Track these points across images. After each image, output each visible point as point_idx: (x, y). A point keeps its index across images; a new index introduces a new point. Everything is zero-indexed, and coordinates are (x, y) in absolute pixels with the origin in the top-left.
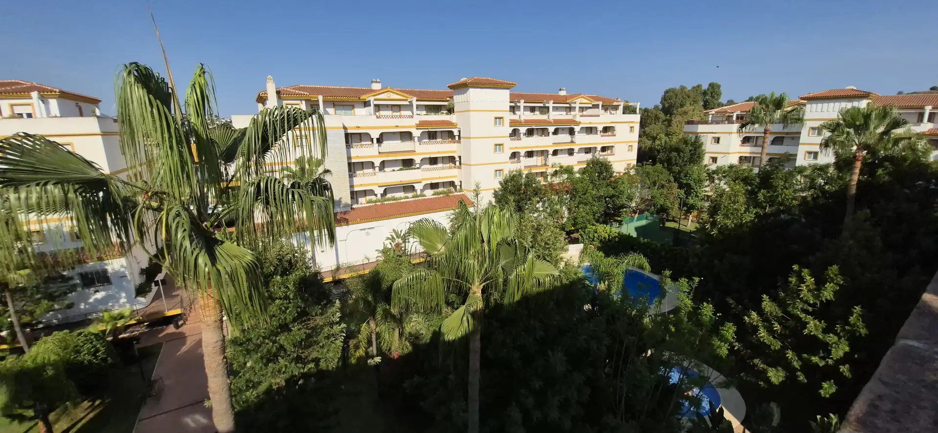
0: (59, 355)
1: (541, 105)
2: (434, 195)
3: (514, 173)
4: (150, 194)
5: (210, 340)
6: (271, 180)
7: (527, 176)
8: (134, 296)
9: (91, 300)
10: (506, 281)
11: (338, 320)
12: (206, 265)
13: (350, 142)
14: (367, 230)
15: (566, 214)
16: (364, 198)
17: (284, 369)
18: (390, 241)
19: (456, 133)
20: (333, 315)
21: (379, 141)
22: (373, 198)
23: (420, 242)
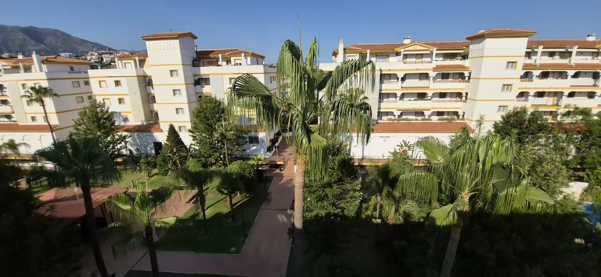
0: (238, 171)
1: (564, 50)
2: (439, 120)
3: (519, 110)
4: (286, 104)
5: (298, 181)
6: (342, 102)
7: (532, 114)
8: (266, 151)
9: (251, 149)
10: (495, 196)
11: (359, 189)
12: (306, 143)
13: (383, 80)
14: (385, 138)
15: (573, 152)
16: (386, 117)
17: (326, 207)
18: (399, 147)
19: (467, 74)
20: (356, 186)
21: (403, 79)
22: (392, 117)
23: (425, 152)
